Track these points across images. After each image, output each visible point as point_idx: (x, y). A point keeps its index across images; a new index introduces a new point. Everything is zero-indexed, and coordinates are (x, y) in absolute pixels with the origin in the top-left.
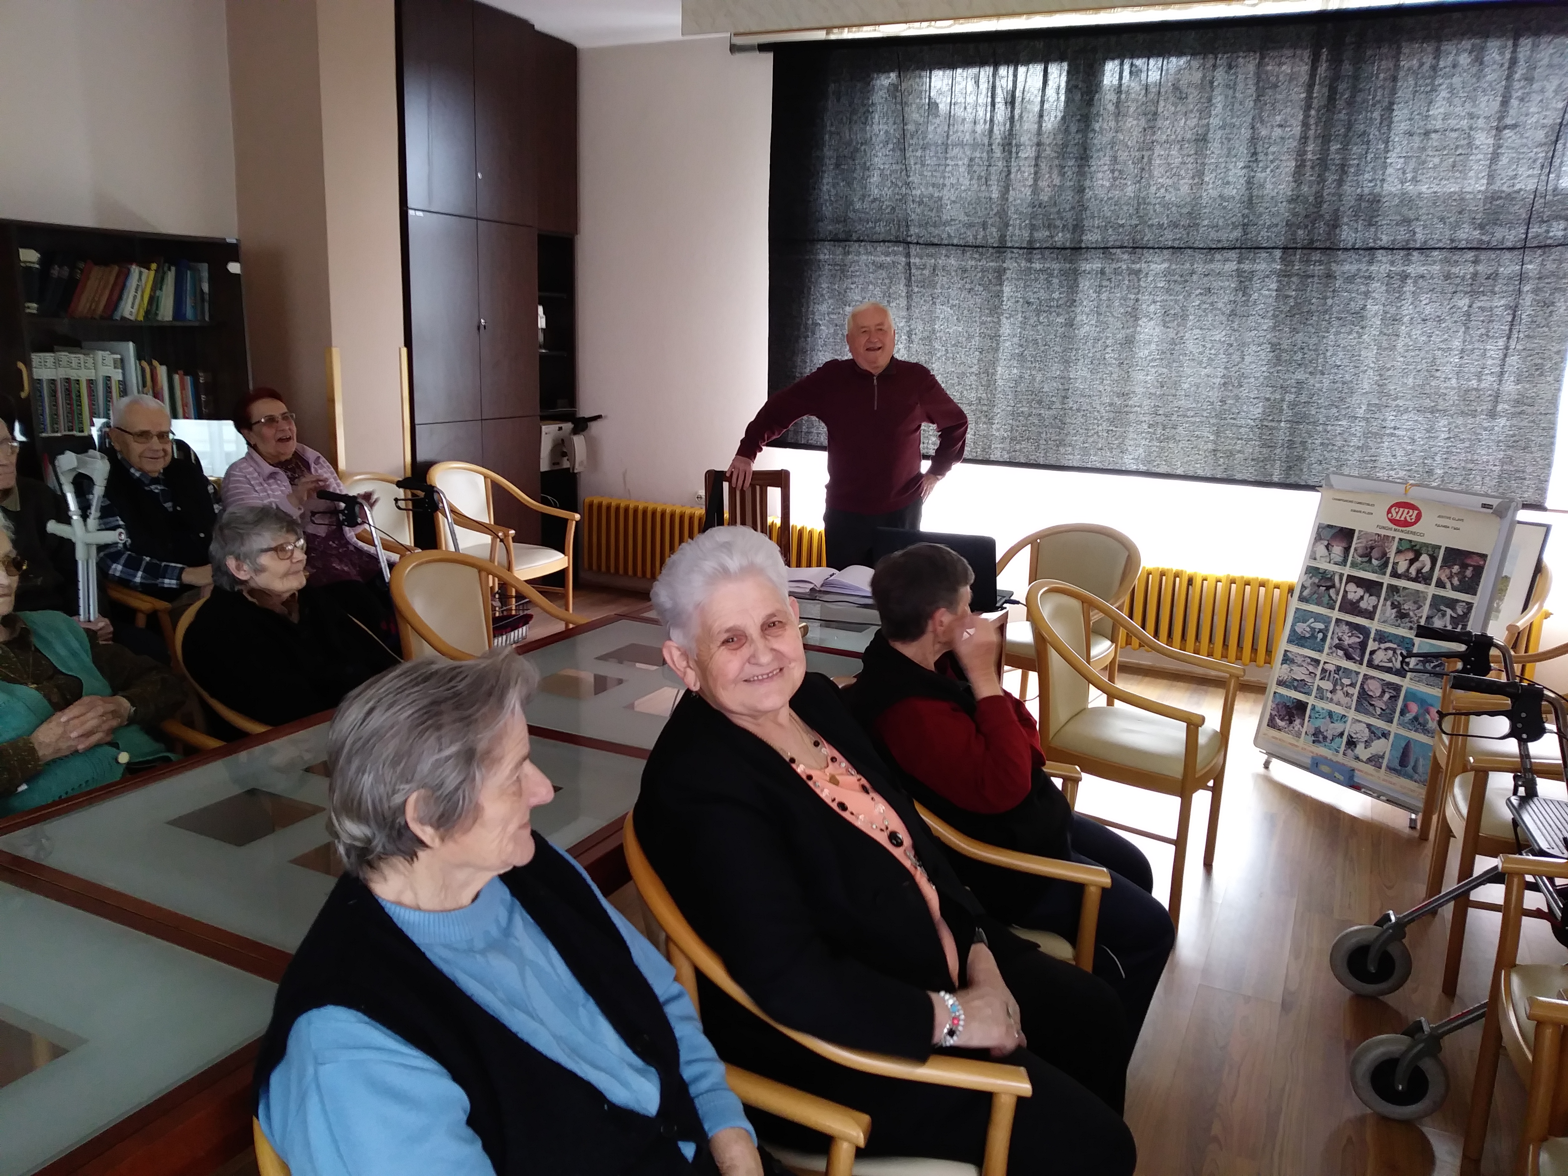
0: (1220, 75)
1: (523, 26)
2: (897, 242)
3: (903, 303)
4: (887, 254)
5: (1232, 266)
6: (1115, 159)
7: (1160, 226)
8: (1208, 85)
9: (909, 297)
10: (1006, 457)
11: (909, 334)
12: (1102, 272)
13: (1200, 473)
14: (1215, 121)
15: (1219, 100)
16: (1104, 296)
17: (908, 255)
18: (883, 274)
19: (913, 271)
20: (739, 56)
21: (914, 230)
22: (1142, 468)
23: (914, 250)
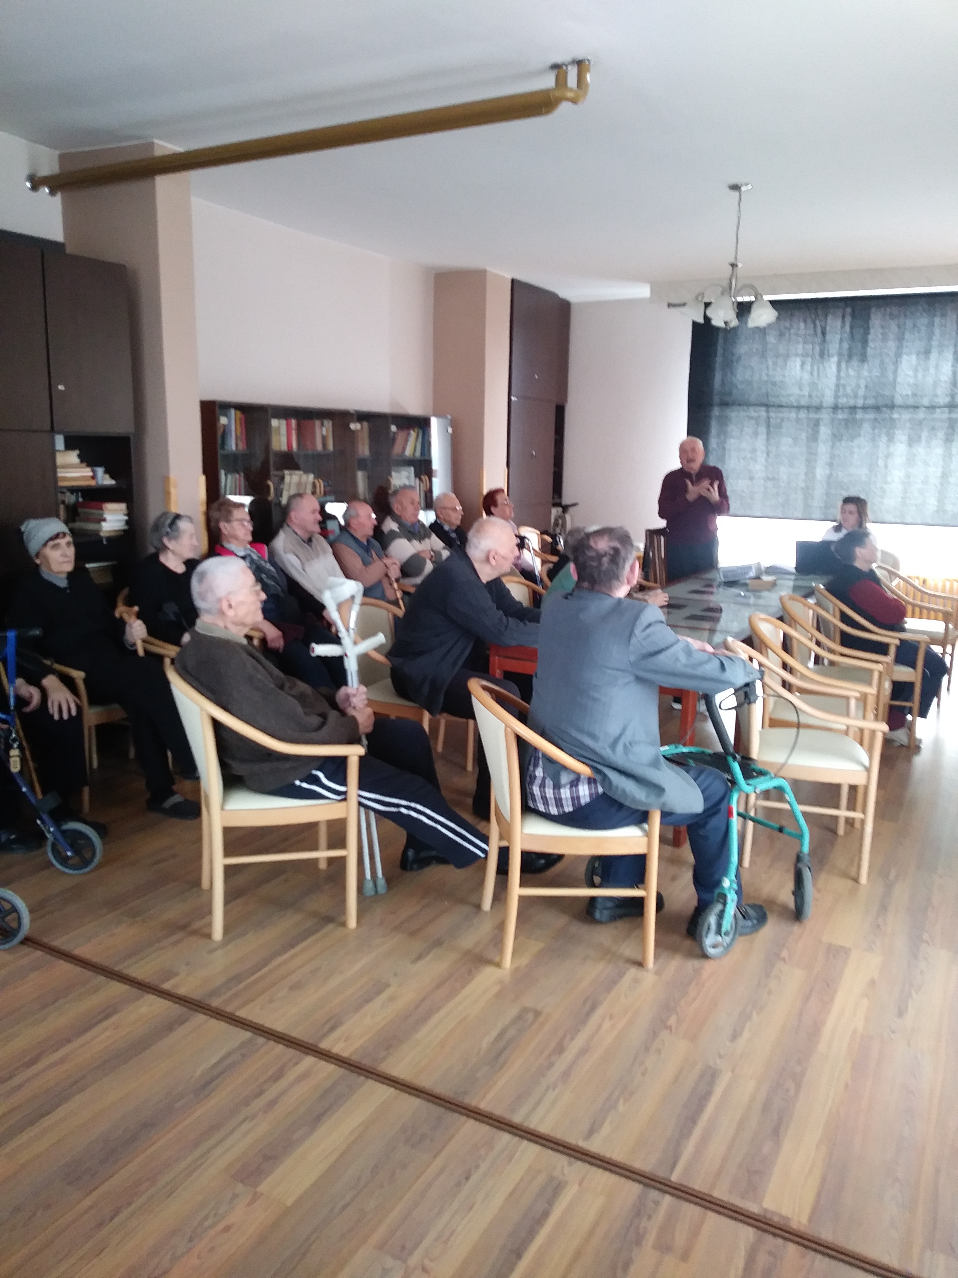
0: (937, 320)
1: (553, 295)
2: (761, 405)
3: (764, 437)
4: (755, 411)
5: (946, 416)
6: (882, 362)
7: (907, 395)
8: (931, 325)
9: (768, 433)
10: (823, 517)
11: (768, 454)
12: (876, 420)
13: (930, 522)
14: (935, 343)
15: (937, 332)
16: (877, 431)
17: (767, 412)
18: (753, 422)
19: (771, 420)
20: (673, 310)
21: (771, 399)
22: (898, 521)
23: (771, 409)
